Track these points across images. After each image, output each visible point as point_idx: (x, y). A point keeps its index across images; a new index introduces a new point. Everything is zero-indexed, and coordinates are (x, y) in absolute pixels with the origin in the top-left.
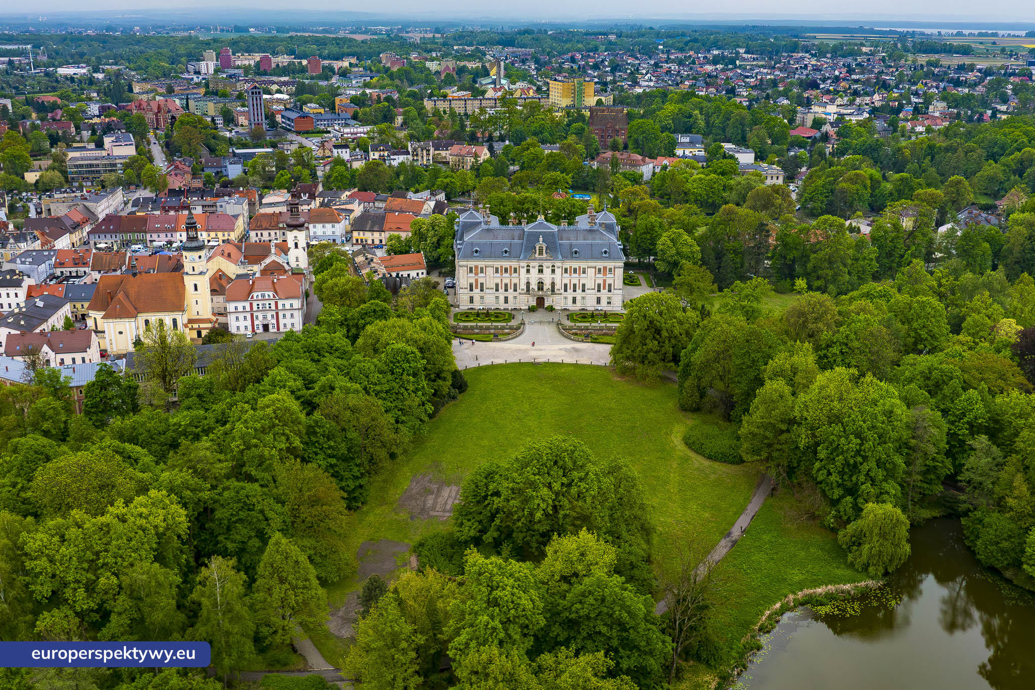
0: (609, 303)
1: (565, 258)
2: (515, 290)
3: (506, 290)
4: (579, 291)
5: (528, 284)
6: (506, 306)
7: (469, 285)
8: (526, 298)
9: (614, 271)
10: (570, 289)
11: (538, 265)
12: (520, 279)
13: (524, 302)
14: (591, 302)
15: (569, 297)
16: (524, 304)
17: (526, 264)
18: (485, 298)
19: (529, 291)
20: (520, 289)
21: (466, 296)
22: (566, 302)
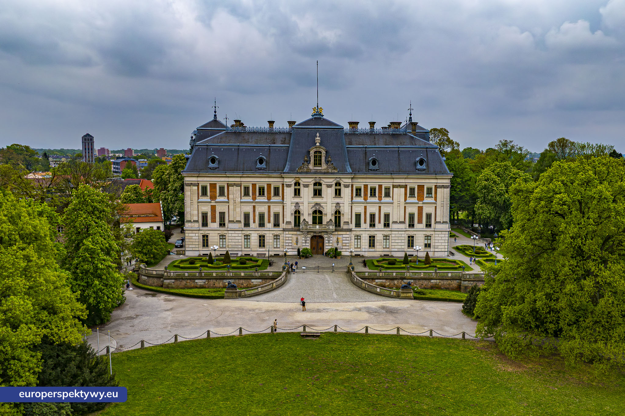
0: (427, 245)
1: (356, 172)
2: (276, 225)
3: (262, 225)
4: (379, 226)
5: (297, 213)
6: (262, 250)
7: (200, 215)
8: (295, 237)
9: (436, 193)
10: (365, 222)
11: (314, 182)
12: (283, 206)
13: (290, 244)
14: (399, 244)
15: (364, 235)
16: (291, 247)
17: (294, 181)
18: (227, 238)
19: (299, 226)
20: (285, 222)
21: (197, 235)
22: (359, 244)
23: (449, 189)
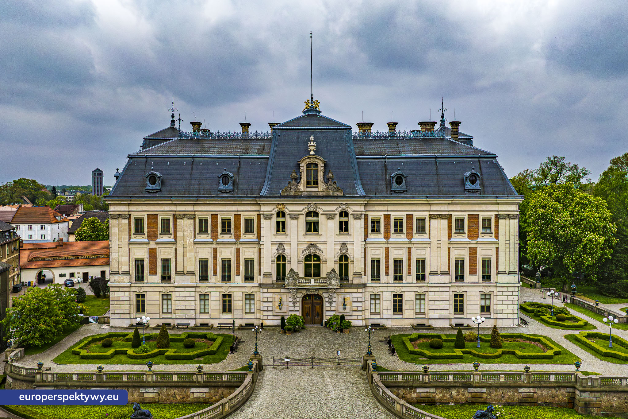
0: (485, 309)
1: (371, 195)
2: (249, 278)
3: (226, 278)
4: (409, 279)
5: (281, 260)
6: (226, 319)
7: (133, 264)
8: (277, 298)
9: (497, 226)
10: (387, 273)
11: (307, 210)
12: (260, 249)
13: (270, 309)
14: (441, 307)
15: (385, 294)
16: (271, 313)
17: (276, 210)
18: (173, 298)
19: (284, 279)
20: (262, 274)
21: (127, 294)
22: (377, 306)
23: (517, 220)
